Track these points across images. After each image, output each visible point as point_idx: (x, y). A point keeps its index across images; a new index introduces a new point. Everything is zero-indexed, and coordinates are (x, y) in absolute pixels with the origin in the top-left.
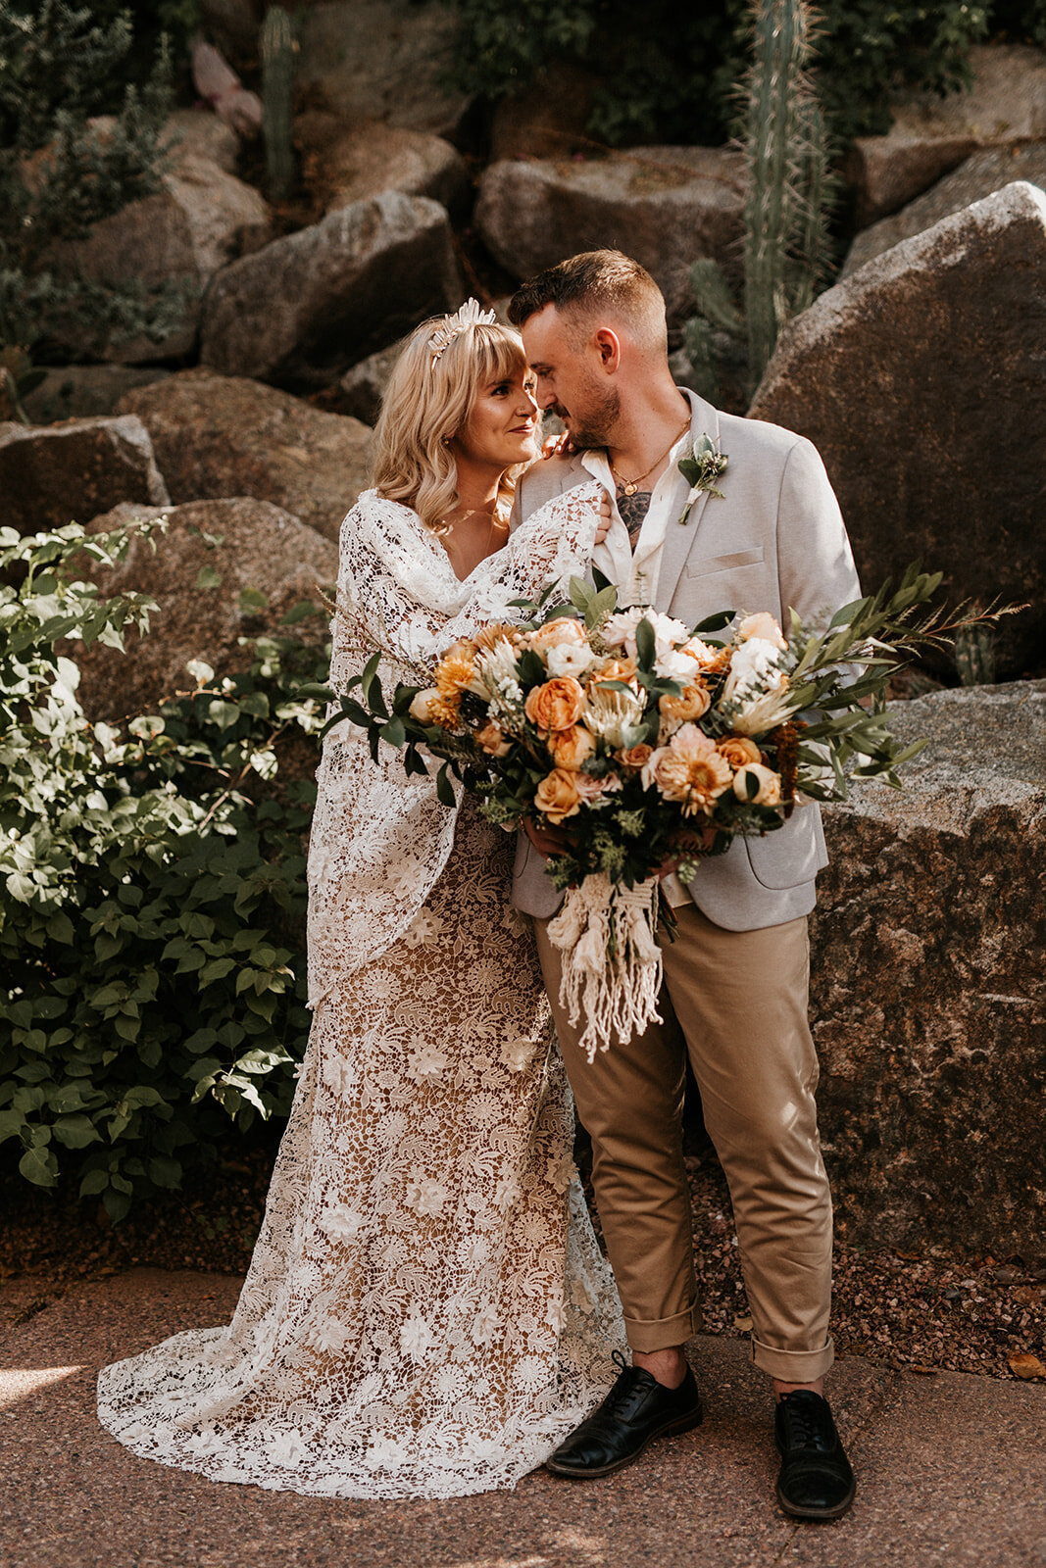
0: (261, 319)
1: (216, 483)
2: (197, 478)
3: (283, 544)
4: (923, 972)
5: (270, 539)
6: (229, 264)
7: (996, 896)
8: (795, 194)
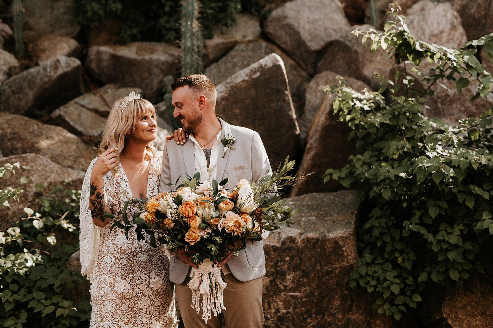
0: (21, 96)
1: (16, 149)
2: (10, 147)
3: (45, 168)
4: (269, 288)
5: (41, 167)
6: (8, 78)
7: (290, 263)
8: (196, 56)
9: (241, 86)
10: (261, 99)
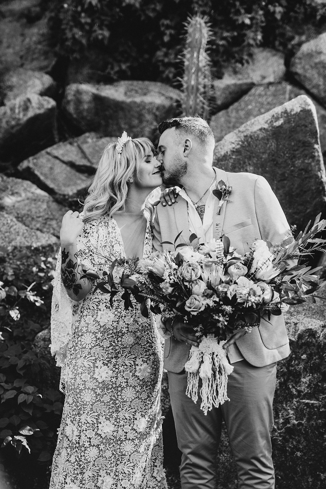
7: (307, 363)
8: (202, 99)
9: (258, 136)
10: (282, 154)
